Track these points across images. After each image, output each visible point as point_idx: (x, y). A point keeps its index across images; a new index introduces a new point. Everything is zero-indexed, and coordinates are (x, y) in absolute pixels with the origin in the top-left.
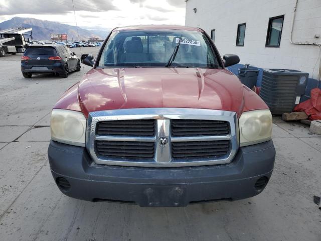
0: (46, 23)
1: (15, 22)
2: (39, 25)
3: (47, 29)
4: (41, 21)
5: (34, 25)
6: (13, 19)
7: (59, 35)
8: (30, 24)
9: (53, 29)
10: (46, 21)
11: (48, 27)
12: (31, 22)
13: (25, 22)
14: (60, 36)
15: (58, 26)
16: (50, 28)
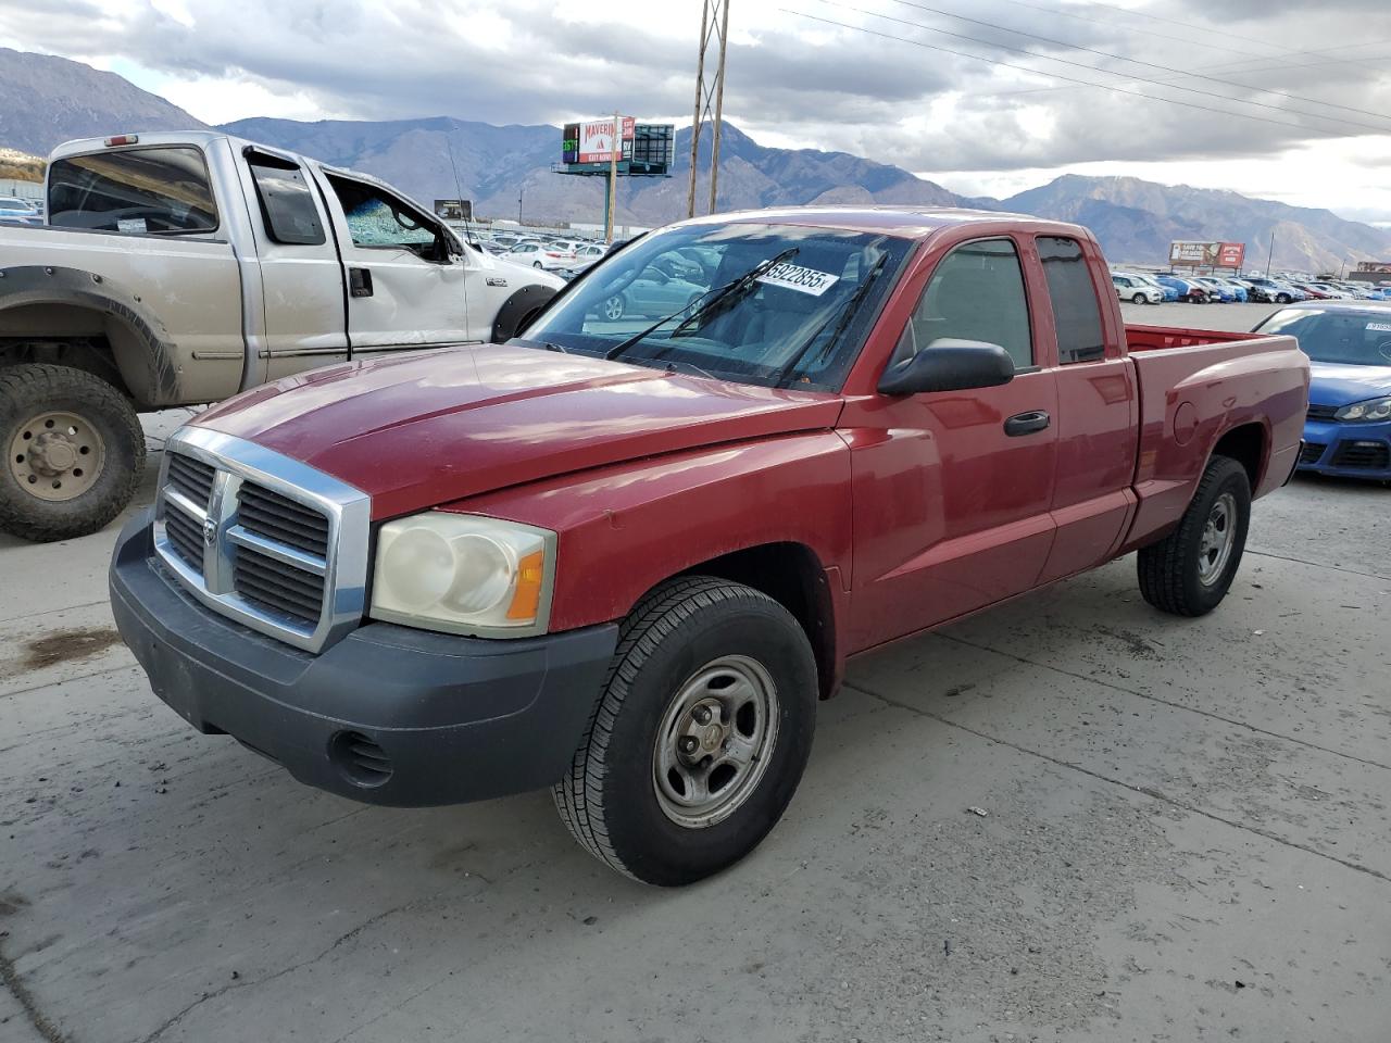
0: (1180, 197)
1: (1061, 195)
2: (1145, 206)
3: (1176, 219)
4: (1162, 188)
5: (1129, 204)
6: (1056, 181)
7: (1208, 247)
8: (1113, 200)
9: (1204, 220)
10: (1185, 187)
11: (1181, 214)
12: (1118, 193)
13: (1097, 195)
14: (1214, 251)
15: (1228, 206)
16: (1190, 215)
